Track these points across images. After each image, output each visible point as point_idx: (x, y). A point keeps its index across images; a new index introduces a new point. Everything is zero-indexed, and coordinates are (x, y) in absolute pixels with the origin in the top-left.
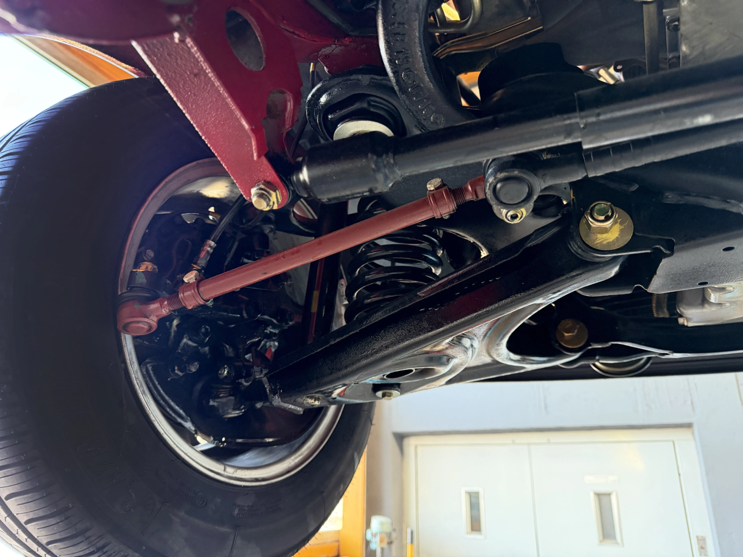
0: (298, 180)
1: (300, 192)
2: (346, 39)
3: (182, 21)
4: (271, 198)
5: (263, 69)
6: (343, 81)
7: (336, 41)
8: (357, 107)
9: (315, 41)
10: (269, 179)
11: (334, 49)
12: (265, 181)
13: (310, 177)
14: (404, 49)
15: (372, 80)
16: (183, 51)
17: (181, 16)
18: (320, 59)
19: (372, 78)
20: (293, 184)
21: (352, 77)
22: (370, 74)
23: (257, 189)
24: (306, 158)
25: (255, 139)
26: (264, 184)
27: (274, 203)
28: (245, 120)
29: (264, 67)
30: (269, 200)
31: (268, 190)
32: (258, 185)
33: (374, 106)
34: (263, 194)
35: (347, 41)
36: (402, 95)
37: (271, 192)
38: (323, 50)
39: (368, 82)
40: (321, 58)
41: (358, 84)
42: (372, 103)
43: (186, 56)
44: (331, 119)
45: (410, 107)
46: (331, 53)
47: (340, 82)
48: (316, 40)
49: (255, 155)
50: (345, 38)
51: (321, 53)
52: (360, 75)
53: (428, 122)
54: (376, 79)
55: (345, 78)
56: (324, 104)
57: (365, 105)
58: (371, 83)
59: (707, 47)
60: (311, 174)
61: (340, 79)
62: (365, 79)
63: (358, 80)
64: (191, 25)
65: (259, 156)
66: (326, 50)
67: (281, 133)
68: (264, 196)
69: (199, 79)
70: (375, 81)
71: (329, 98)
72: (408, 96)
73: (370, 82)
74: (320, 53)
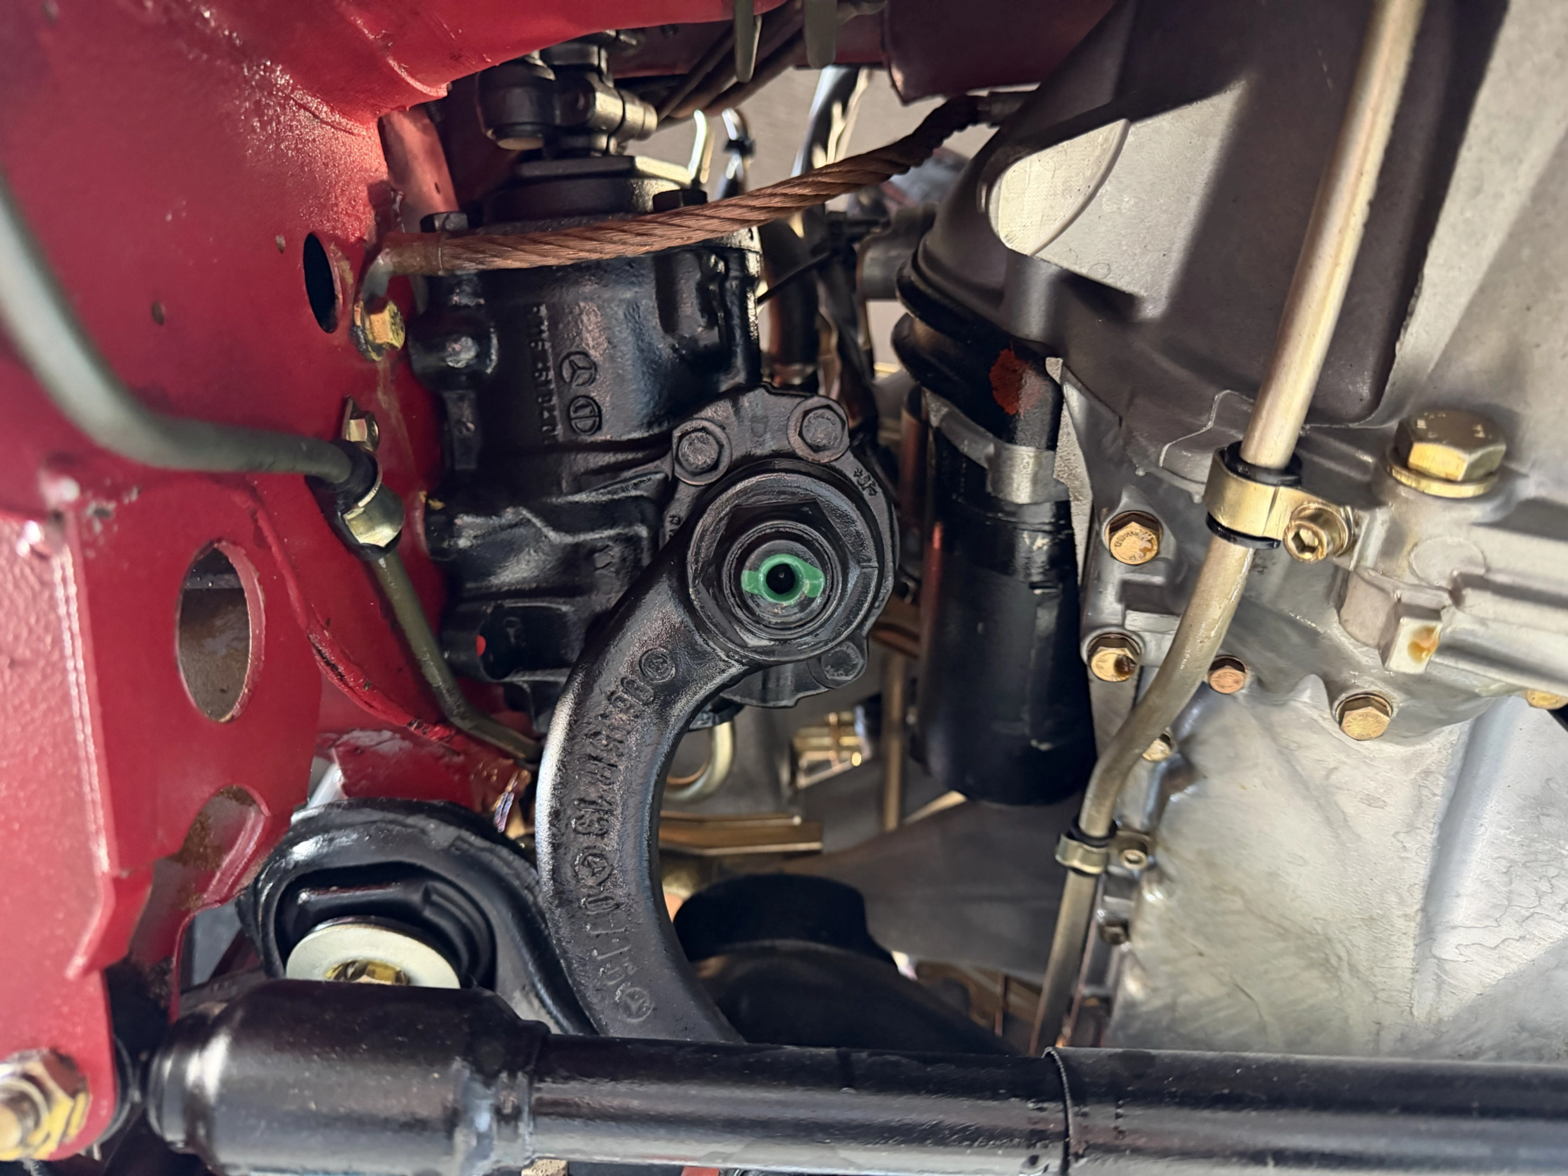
0: (179, 1075)
1: (159, 1119)
2: (437, 729)
3: (79, 505)
4: (45, 1116)
5: (229, 722)
6: (382, 821)
7: (415, 725)
8: (391, 893)
9: (371, 706)
10: (72, 1048)
11: (385, 741)
12: (54, 1051)
13: (226, 1082)
14: (601, 797)
15: (459, 843)
16: (16, 586)
17: (83, 490)
18: (338, 752)
19: (459, 838)
20: (151, 1086)
21: (411, 820)
22: (460, 826)
23: (13, 1075)
24: (239, 1015)
25: (109, 912)
26: (47, 1064)
27: (48, 1136)
28: (108, 844)
29: (233, 717)
30: (37, 1123)
31: (51, 1084)
32: (22, 1059)
33: (434, 904)
34: (23, 1097)
35: (435, 734)
36: (557, 907)
37: (59, 1095)
38: (356, 733)
39: (446, 844)
40: (341, 749)
41: (418, 839)
42: (435, 897)
43: (21, 603)
44: (305, 903)
45: (569, 946)
46: (371, 746)
47: (374, 822)
48: (374, 704)
49: (79, 961)
50: (435, 725)
51: (348, 740)
52: (433, 821)
53: (603, 999)
54: (471, 844)
55: (391, 816)
56: (304, 861)
57: (415, 897)
58: (453, 849)
59: (1184, 999)
60: (235, 1071)
61: (377, 815)
62: (440, 834)
63: (423, 831)
64: (98, 527)
65: (87, 970)
66: (363, 738)
67: (183, 909)
68: (26, 1106)
69: (21, 677)
70: (466, 846)
71: (325, 850)
72: (573, 916)
73: (452, 845)
74: (345, 737)
